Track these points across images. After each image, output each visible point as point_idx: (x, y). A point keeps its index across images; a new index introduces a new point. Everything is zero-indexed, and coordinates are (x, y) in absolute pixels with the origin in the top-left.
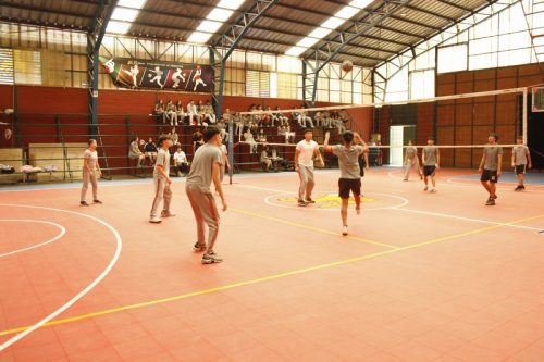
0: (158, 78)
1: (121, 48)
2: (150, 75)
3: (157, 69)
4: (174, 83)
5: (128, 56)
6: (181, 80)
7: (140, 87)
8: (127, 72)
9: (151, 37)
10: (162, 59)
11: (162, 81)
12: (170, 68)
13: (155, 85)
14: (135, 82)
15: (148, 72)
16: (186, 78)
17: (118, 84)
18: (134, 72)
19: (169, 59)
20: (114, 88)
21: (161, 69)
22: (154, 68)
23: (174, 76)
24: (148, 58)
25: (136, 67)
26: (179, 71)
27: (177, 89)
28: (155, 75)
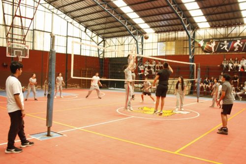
0: (226, 47)
1: (208, 34)
2: (221, 46)
3: (225, 42)
4: (235, 48)
5: (211, 38)
6: (239, 46)
7: (216, 52)
8: (209, 45)
9: (223, 26)
10: (230, 36)
11: (228, 48)
12: (233, 40)
13: (224, 50)
14: (213, 50)
15: (220, 44)
16: (243, 45)
17: (205, 52)
18: (213, 45)
19: (233, 36)
20: (204, 54)
21: (228, 41)
22: (223, 41)
23: (235, 45)
24: (222, 37)
25: (214, 42)
26: (239, 41)
27: (237, 51)
28: (224, 45)
